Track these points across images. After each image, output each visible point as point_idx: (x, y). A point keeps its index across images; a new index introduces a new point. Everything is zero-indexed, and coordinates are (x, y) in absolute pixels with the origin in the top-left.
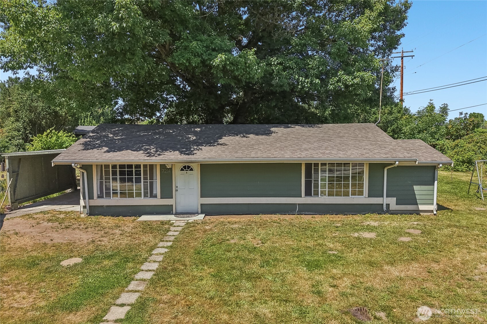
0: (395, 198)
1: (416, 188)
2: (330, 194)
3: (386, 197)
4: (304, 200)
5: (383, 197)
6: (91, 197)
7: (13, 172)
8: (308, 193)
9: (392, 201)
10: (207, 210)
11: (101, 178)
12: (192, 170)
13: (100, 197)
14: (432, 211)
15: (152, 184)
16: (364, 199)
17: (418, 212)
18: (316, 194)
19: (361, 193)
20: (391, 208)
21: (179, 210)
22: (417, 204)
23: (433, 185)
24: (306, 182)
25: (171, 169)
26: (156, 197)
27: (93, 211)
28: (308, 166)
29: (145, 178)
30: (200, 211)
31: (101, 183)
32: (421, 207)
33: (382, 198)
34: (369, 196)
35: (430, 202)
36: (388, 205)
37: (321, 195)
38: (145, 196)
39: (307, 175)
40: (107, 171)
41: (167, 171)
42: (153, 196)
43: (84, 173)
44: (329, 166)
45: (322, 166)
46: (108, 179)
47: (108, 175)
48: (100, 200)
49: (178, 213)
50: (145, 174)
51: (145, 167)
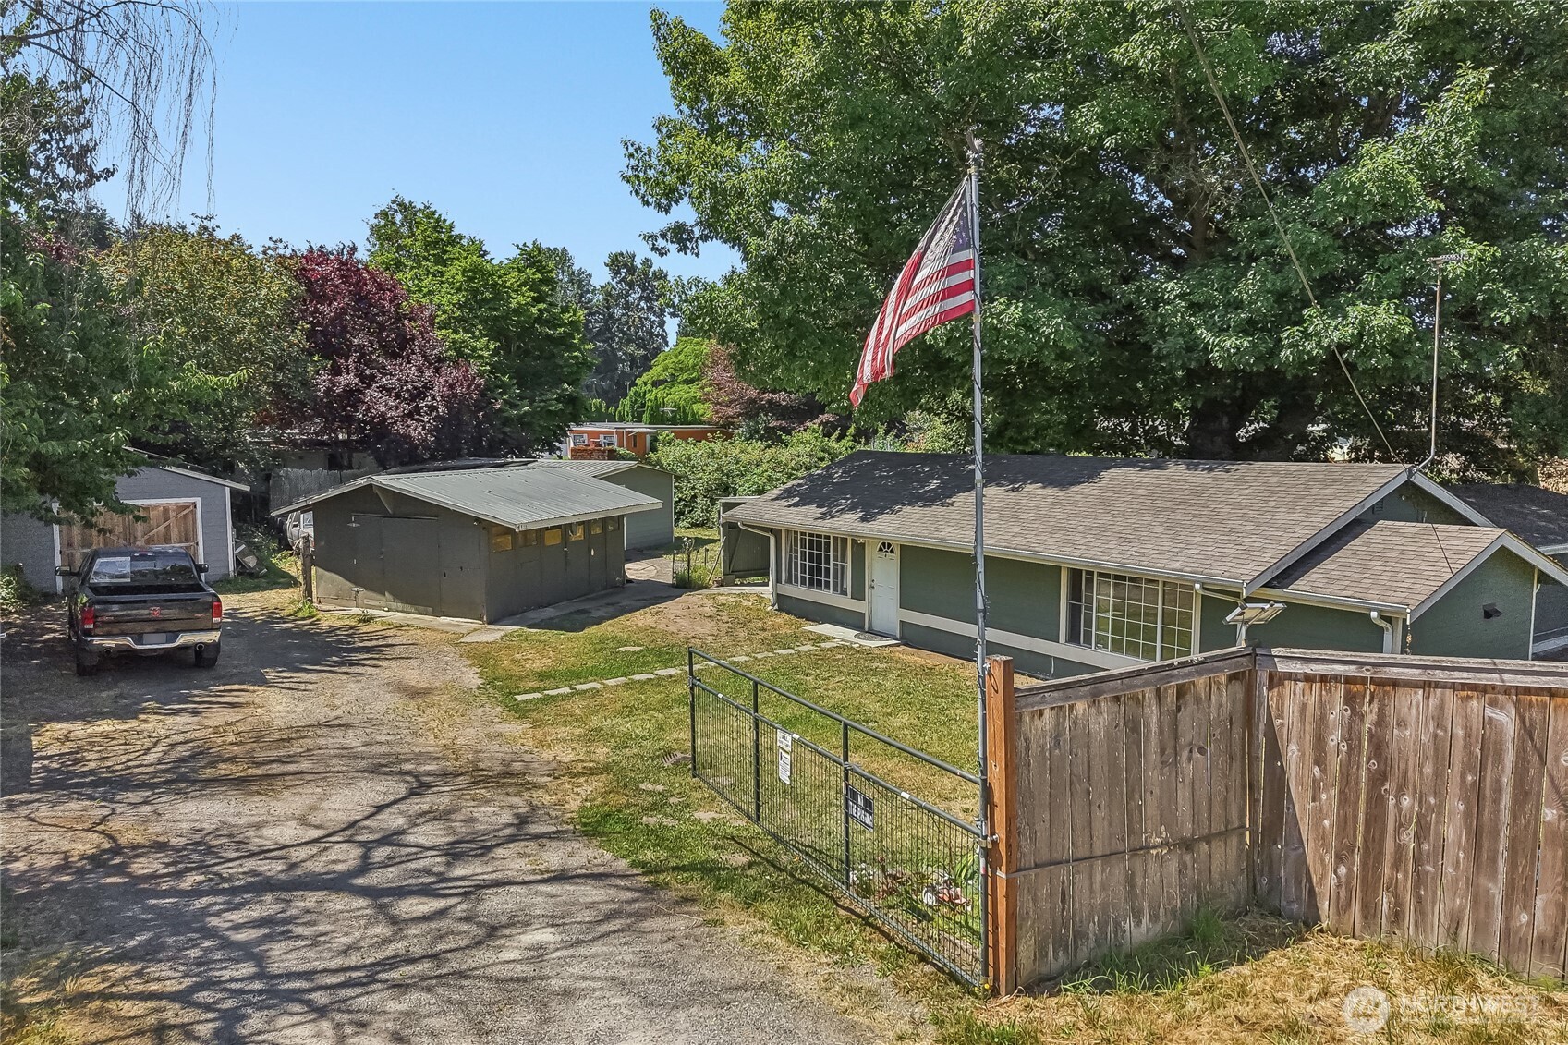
2: (1117, 646)
4: (1063, 649)
6: (779, 580)
8: (1073, 637)
10: (911, 637)
11: (791, 551)
12: (892, 551)
13: (789, 581)
15: (843, 567)
18: (1088, 640)
21: (876, 628)
24: (1070, 608)
25: (864, 546)
26: (846, 594)
27: (784, 604)
28: (1075, 575)
29: (835, 558)
30: (896, 635)
31: (790, 557)
37: (1096, 645)
38: (835, 590)
39: (1075, 593)
40: (796, 538)
41: (859, 548)
42: (844, 593)
43: (772, 540)
44: (1116, 577)
45: (1100, 575)
46: (796, 552)
47: (796, 545)
48: (788, 586)
49: (871, 631)
50: (835, 550)
51: (835, 538)
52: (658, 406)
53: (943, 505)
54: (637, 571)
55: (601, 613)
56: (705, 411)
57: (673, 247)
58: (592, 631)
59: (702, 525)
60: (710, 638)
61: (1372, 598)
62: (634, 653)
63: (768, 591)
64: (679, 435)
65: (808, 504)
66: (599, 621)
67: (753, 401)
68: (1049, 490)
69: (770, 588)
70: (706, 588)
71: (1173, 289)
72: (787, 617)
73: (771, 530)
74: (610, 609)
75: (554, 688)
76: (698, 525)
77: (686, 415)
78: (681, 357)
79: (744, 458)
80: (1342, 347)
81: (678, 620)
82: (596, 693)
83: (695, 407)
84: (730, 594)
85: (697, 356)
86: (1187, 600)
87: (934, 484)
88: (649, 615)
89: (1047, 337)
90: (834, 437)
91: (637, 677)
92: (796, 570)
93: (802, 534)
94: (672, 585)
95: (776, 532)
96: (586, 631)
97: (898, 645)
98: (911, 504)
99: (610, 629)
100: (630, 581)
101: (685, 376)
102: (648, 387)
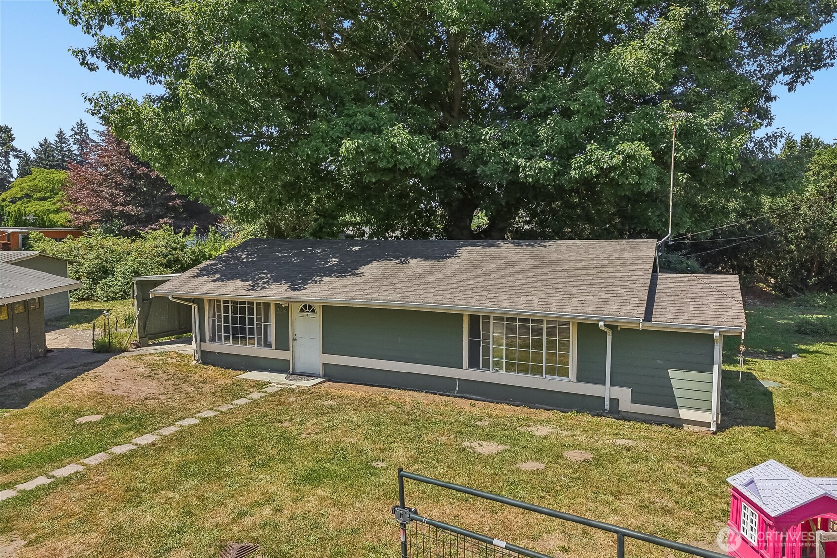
0: (630, 390)
1: (672, 373)
2: (510, 367)
3: (611, 385)
4: (466, 373)
5: (604, 384)
6: (202, 340)
7: (143, 301)
8: (474, 363)
9: (624, 395)
10: (332, 374)
11: (214, 316)
12: (313, 311)
13: (212, 340)
14: (708, 425)
15: (266, 327)
16: (568, 384)
17: (677, 423)
18: (486, 365)
19: (564, 373)
20: (621, 408)
21: (299, 369)
22: (676, 407)
23: (711, 371)
24: (471, 343)
25: (287, 308)
26: (270, 346)
27: (206, 358)
28: (474, 320)
29: (259, 320)
30: (321, 375)
31: (214, 321)
32: (684, 414)
33: (602, 387)
34: (580, 379)
35: (704, 405)
36: (614, 402)
37: (493, 368)
38: (259, 344)
39: (474, 332)
40: (219, 307)
41: (282, 311)
42: (268, 345)
43: (195, 308)
44: (508, 319)
45: (495, 318)
46: (219, 316)
47: (219, 311)
48: (212, 344)
49: (294, 373)
50: (259, 314)
51: (259, 304)
52: (20, 215)
53: (355, 275)
54: (55, 340)
55: (37, 384)
56: (60, 219)
57: (102, 64)
58: (36, 405)
59: (88, 299)
60: (162, 397)
61: (711, 323)
62: (96, 423)
63: (190, 349)
64: (47, 234)
65: (232, 278)
66: (40, 393)
67: (108, 211)
68: (429, 263)
69: (194, 346)
70: (125, 350)
71: (487, 133)
72: (214, 368)
73: (193, 301)
74: (45, 379)
75: (26, 480)
76: (83, 300)
77: (44, 222)
78: (36, 182)
79: (119, 249)
80: (612, 168)
81: (119, 382)
82: (81, 478)
83: (51, 216)
84: (152, 352)
85: (49, 181)
86: (565, 332)
87: (334, 261)
88: (88, 382)
89: (424, 156)
90: (180, 234)
91: (118, 450)
92: (220, 330)
93: (225, 302)
94: (93, 351)
95: (199, 302)
96: (32, 405)
97: (324, 382)
98: (329, 275)
99: (57, 400)
100: (51, 351)
101: (39, 195)
102: (7, 203)
